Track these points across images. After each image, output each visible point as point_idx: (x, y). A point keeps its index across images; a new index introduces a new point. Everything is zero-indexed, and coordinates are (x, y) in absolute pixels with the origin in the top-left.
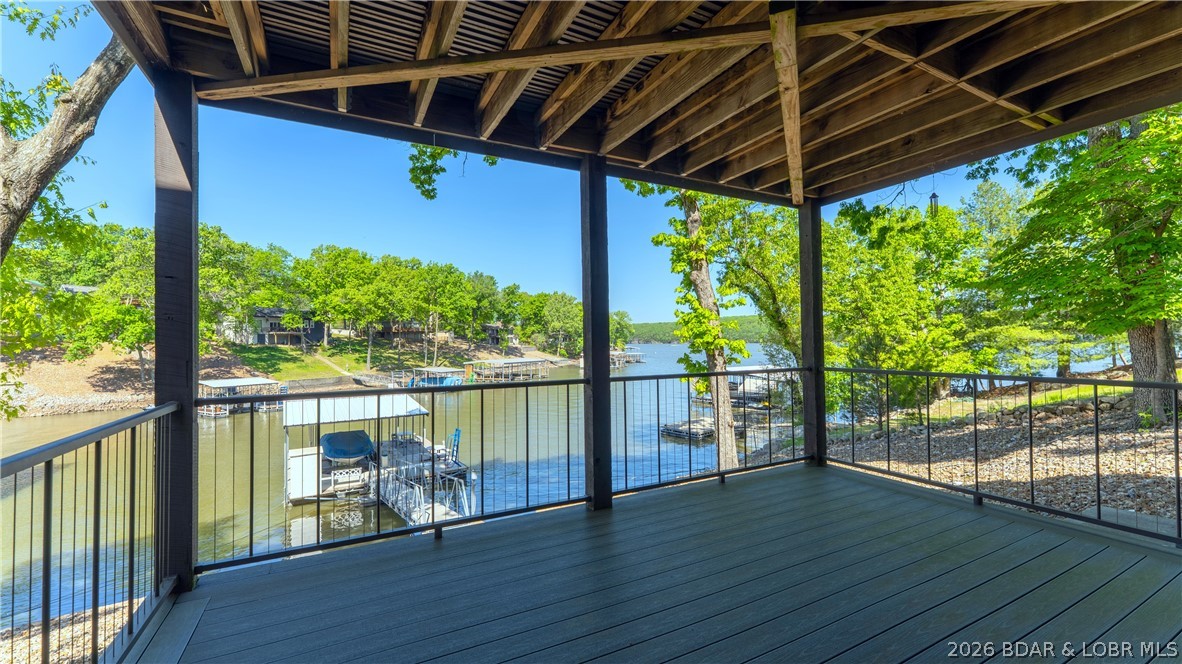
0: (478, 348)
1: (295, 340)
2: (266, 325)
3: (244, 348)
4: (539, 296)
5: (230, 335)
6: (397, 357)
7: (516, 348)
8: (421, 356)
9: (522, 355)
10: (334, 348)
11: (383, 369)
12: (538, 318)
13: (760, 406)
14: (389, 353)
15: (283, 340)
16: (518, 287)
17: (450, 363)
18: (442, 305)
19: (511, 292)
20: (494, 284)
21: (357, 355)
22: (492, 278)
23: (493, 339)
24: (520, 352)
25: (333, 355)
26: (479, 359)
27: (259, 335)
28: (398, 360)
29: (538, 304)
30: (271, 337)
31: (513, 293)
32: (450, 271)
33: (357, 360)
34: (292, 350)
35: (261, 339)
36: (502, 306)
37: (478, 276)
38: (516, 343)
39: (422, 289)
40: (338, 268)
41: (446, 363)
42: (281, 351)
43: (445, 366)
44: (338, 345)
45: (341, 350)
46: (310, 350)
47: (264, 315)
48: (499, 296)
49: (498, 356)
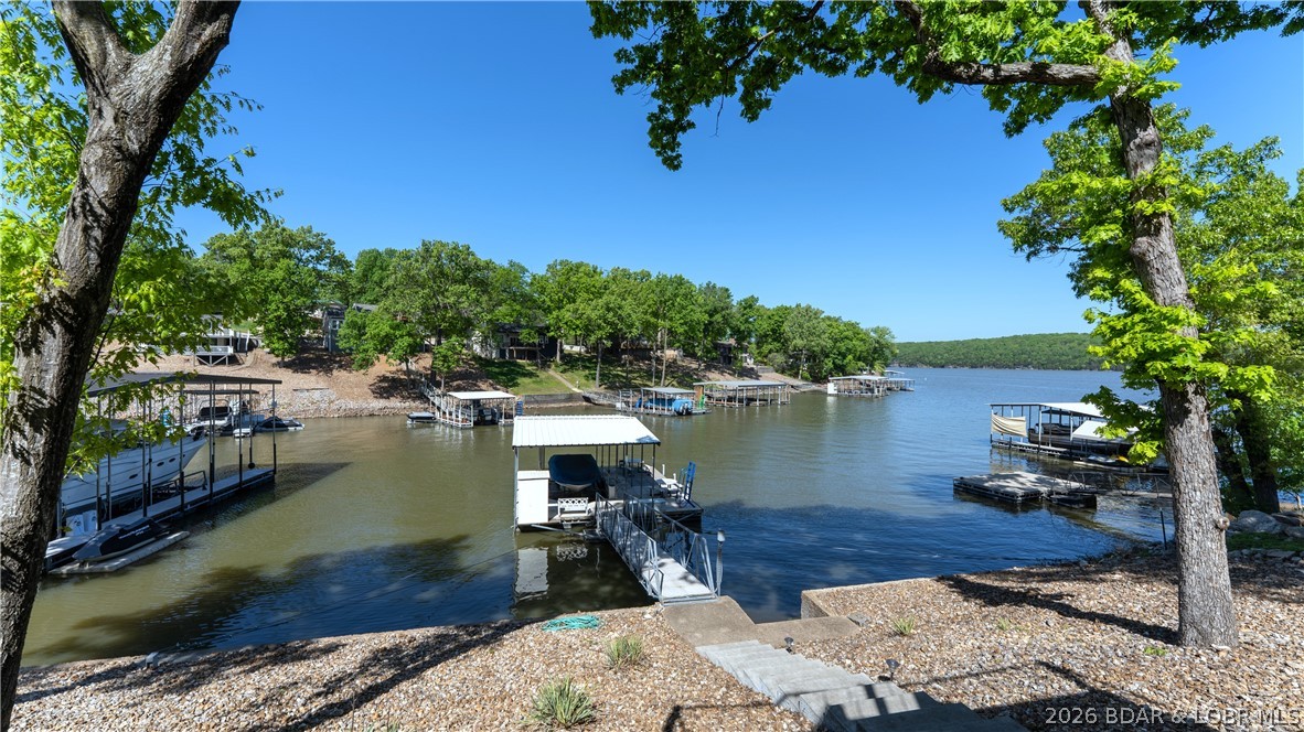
0: (708, 368)
1: (531, 355)
2: (507, 340)
3: (487, 362)
4: (779, 309)
5: (477, 348)
6: (624, 375)
7: (752, 369)
8: (649, 375)
9: (757, 378)
10: (566, 364)
11: (611, 387)
12: (776, 334)
13: (1110, 461)
14: (618, 371)
15: (521, 355)
16: (757, 300)
17: (679, 383)
18: (671, 320)
19: (749, 304)
20: (729, 296)
21: (587, 372)
22: (727, 290)
23: (725, 358)
24: (755, 374)
25: (564, 371)
26: (709, 380)
27: (501, 350)
28: (626, 378)
29: (777, 318)
30: (511, 352)
31: (750, 306)
32: (680, 282)
33: (587, 377)
34: (529, 365)
35: (502, 354)
36: (737, 321)
37: (711, 288)
38: (750, 363)
39: (651, 302)
40: (572, 281)
41: (674, 383)
42: (520, 366)
43: (673, 386)
44: (570, 362)
45: (572, 367)
46: (545, 365)
47: (505, 331)
48: (734, 310)
49: (730, 377)
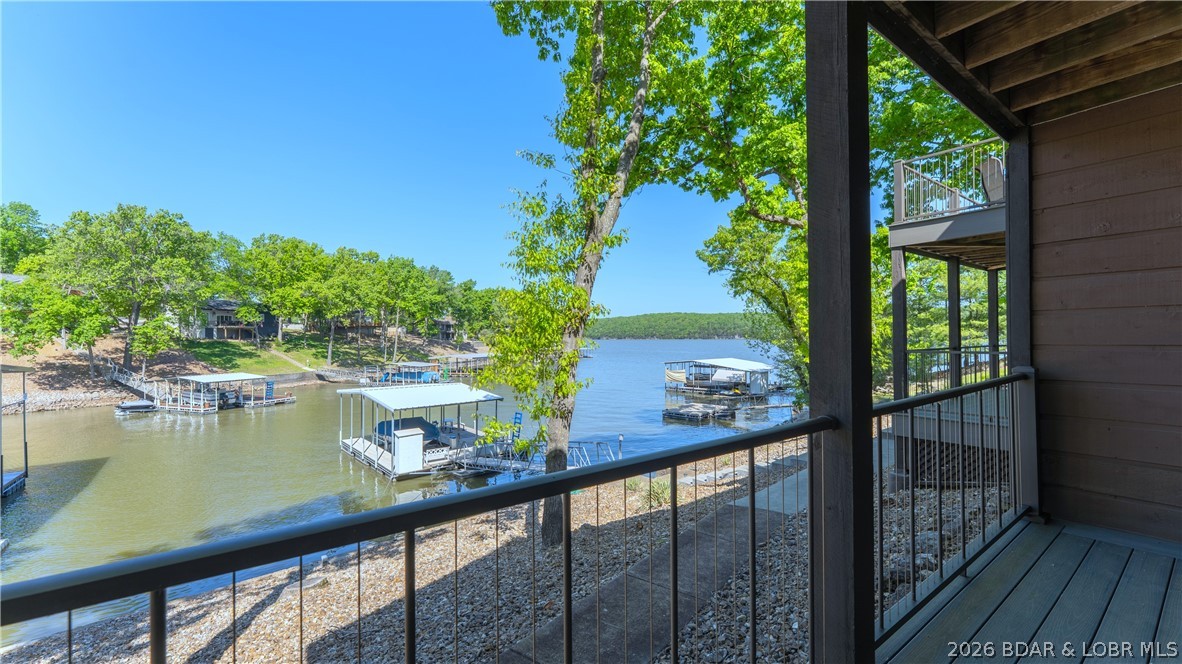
0: (431, 343)
1: (247, 334)
2: (212, 318)
3: (192, 343)
4: (487, 291)
5: (177, 326)
6: (353, 352)
7: (469, 343)
8: (380, 351)
9: (475, 351)
10: (288, 342)
11: (343, 364)
12: (486, 312)
13: (731, 393)
14: (345, 348)
15: (234, 334)
16: (475, 283)
17: (408, 358)
18: (404, 299)
19: (468, 287)
20: (451, 279)
21: (314, 350)
22: (449, 274)
23: (443, 334)
24: (472, 347)
25: (288, 350)
26: (436, 354)
27: (207, 329)
28: (359, 355)
29: (486, 299)
30: (220, 331)
31: (470, 289)
32: (408, 265)
33: (315, 356)
34: (244, 345)
35: (209, 333)
36: (459, 301)
37: (434, 271)
38: (465, 339)
39: (385, 282)
41: (404, 358)
42: (233, 346)
43: (403, 361)
44: (292, 341)
45: (296, 345)
46: (264, 345)
47: (210, 308)
48: (456, 291)
49: (453, 352)
